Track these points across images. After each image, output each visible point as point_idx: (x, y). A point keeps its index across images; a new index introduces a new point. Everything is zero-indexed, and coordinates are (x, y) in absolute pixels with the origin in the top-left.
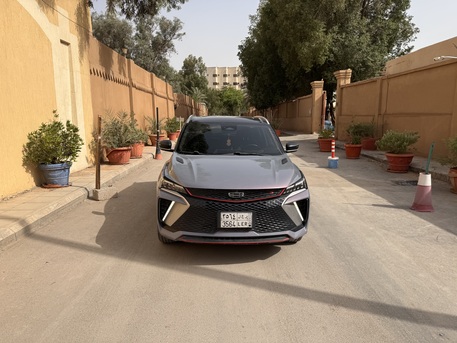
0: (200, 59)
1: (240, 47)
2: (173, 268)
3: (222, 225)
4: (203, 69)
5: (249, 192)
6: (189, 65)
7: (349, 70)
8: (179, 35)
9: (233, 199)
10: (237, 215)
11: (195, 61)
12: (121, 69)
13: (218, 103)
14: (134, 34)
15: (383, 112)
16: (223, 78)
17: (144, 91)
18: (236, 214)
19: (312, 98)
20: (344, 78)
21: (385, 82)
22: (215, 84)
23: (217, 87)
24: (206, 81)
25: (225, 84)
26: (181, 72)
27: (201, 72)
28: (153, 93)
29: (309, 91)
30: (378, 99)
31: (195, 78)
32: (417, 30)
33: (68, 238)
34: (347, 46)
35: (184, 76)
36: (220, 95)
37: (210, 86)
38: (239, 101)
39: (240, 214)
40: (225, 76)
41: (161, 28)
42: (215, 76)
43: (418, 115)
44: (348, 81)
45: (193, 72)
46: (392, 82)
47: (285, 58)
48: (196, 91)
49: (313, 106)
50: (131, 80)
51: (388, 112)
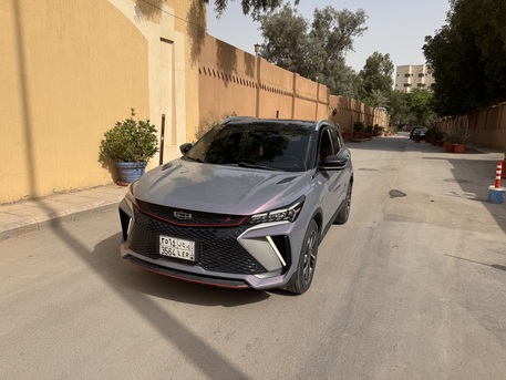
0: (387, 56)
1: (428, 38)
3: (161, 251)
4: (389, 68)
5: (198, 215)
6: (373, 64)
8: (360, 30)
9: (179, 220)
10: (179, 242)
11: (380, 58)
12: (249, 69)
13: (405, 107)
14: (308, 32)
16: (418, 79)
18: (176, 240)
22: (406, 85)
23: (408, 89)
25: (420, 85)
26: (361, 73)
27: (387, 71)
28: (294, 95)
31: (378, 78)
35: (365, 77)
39: (180, 241)
40: (421, 75)
41: (340, 22)
42: (407, 75)
45: (376, 71)
48: (378, 94)
50: (259, 80)
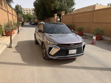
0: (20, 6)
2: (55, 67)
3: (69, 54)
4: (21, 8)
5: (75, 44)
6: (17, 7)
7: (64, 12)
9: (71, 46)
12: (5, 6)
13: (26, 18)
15: (73, 22)
17: (10, 14)
18: (73, 50)
19: (55, 18)
20: (63, 14)
21: (74, 15)
22: (24, 13)
23: (25, 14)
24: (22, 12)
25: (27, 13)
26: (15, 9)
28: (13, 15)
29: (54, 16)
30: (72, 19)
31: (19, 11)
32: (75, 4)
33: (13, 62)
34: (62, 6)
36: (27, 16)
37: (23, 13)
38: (32, 18)
40: (27, 11)
42: (24, 10)
43: (82, 23)
44: (64, 14)
45: (18, 9)
46: (76, 15)
47: (47, 7)
48: (20, 14)
49: (55, 20)
50: (8, 10)
51: (75, 22)
